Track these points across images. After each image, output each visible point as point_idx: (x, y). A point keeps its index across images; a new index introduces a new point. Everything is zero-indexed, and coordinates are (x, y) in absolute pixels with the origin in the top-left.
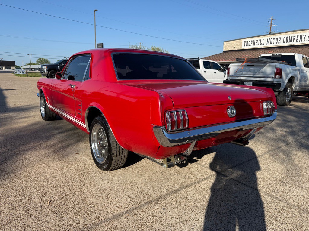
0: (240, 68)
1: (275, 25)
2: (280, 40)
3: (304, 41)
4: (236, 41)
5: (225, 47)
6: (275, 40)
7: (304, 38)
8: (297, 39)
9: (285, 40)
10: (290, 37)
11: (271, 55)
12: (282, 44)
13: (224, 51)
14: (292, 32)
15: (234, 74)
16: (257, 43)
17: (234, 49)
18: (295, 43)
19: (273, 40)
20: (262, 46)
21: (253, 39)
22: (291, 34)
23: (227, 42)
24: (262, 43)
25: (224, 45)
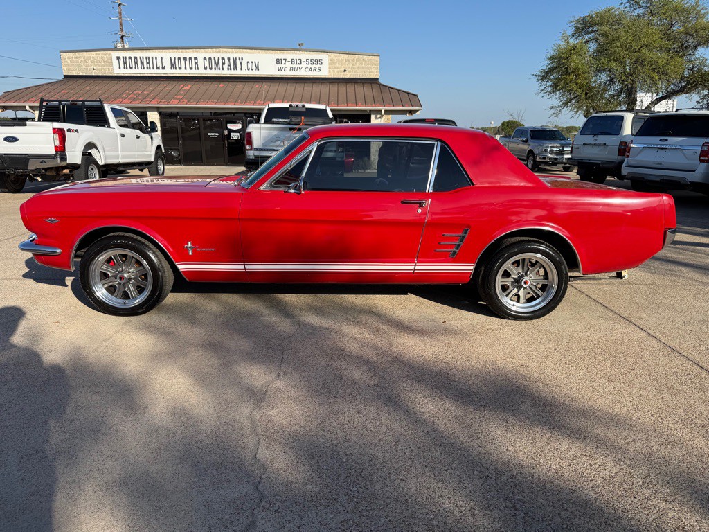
0: (275, 132)
1: (129, 19)
2: (196, 63)
3: (241, 69)
4: (94, 53)
5: (66, 66)
6: (187, 62)
7: (241, 64)
8: (229, 65)
9: (207, 64)
10: (214, 58)
11: (287, 105)
12: (201, 72)
13: (66, 76)
14: (218, 50)
15: (264, 145)
16: (148, 63)
17: (94, 73)
18: (225, 72)
19: (183, 62)
20: (161, 72)
21: (139, 54)
22: (217, 52)
23: (71, 54)
24: (159, 64)
25: (63, 61)
